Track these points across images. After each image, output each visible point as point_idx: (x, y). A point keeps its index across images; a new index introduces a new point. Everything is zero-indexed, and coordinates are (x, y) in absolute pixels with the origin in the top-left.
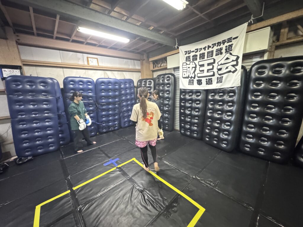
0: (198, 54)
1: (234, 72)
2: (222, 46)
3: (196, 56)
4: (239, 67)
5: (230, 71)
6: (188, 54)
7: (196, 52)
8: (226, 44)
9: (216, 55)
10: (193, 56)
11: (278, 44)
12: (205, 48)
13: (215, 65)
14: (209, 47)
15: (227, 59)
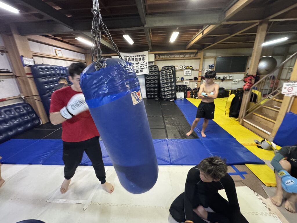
0: (131, 58)
1: (146, 68)
2: (141, 57)
3: (130, 59)
4: (148, 67)
5: (145, 68)
6: (126, 57)
7: (130, 57)
8: (142, 57)
9: (139, 60)
10: (129, 59)
11: (156, 59)
12: (134, 56)
13: (139, 64)
14: (135, 56)
15: (143, 63)
